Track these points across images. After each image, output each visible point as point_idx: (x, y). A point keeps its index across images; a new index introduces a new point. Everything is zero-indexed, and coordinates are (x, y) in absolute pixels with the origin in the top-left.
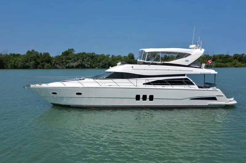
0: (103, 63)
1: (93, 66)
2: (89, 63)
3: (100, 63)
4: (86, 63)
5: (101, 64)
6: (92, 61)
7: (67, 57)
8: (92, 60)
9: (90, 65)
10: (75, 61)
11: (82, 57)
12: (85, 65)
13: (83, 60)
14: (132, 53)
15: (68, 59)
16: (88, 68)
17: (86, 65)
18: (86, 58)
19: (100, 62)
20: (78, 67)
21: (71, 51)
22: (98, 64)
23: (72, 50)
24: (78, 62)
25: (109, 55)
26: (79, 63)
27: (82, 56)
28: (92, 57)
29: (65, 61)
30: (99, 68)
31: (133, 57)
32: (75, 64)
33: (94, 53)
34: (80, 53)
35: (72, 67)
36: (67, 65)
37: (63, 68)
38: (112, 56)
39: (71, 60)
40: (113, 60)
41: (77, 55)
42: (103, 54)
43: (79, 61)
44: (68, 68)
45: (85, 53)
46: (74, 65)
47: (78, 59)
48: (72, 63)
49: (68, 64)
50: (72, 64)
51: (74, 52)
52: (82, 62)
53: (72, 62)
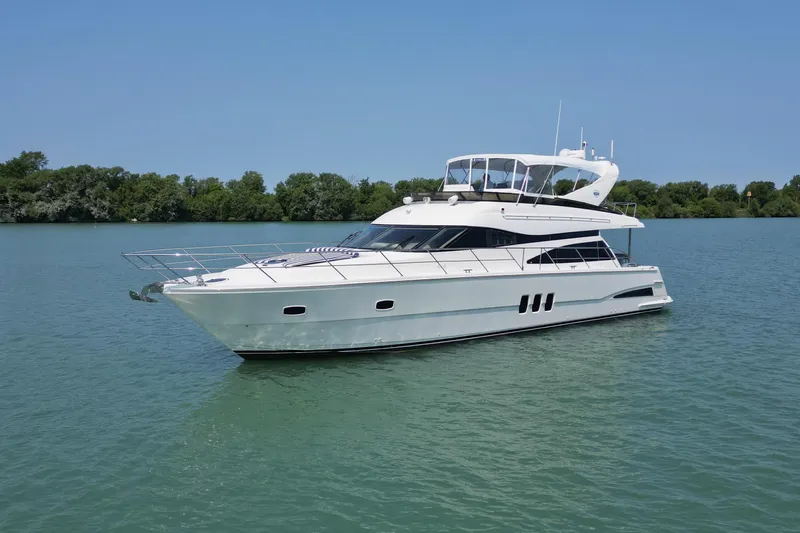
0: (155, 205)
1: (120, 214)
2: (106, 203)
3: (146, 204)
4: (95, 205)
5: (149, 208)
6: (117, 198)
7: (22, 181)
8: (115, 195)
9: (111, 212)
10: (52, 196)
11: (78, 181)
12: (89, 212)
13: (82, 193)
14: (255, 173)
15: (25, 188)
16: (101, 220)
17: (95, 211)
18: (92, 185)
19: (144, 199)
20: (62, 218)
21: (33, 160)
22: (136, 206)
23: (39, 155)
24: (64, 200)
25: (176, 177)
26: (67, 205)
27: (82, 178)
28: (115, 181)
29: (15, 196)
30: (141, 221)
31: (261, 184)
32: (54, 207)
33: (122, 170)
34: (71, 170)
35: (43, 219)
36: (23, 211)
37: (6, 222)
38: (187, 179)
39: (37, 193)
40: (190, 193)
41: (57, 176)
42: (154, 174)
43: (68, 196)
44: (23, 220)
45: (88, 169)
46: (50, 211)
47: (63, 190)
48: (40, 203)
49: (26, 206)
50: (39, 207)
51: (45, 163)
52: (81, 201)
53: (39, 199)
